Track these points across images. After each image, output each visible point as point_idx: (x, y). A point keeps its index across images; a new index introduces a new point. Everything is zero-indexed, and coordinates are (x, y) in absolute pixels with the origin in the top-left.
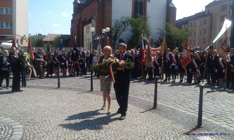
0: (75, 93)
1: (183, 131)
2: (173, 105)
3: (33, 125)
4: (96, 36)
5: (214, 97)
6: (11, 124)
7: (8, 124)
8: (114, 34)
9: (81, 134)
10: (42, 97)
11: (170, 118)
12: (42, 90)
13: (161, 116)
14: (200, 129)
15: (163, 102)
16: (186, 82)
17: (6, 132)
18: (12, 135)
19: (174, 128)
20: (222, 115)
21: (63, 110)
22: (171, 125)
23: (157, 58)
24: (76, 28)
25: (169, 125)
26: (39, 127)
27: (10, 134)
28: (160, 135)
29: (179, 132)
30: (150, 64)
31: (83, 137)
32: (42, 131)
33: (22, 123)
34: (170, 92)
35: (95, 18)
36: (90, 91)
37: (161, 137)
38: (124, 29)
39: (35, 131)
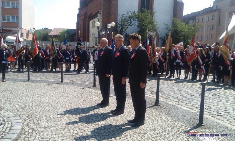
0: (78, 88)
1: (183, 129)
2: (176, 103)
3: (33, 120)
4: (101, 31)
5: (218, 94)
6: (11, 119)
7: (8, 119)
8: (120, 29)
9: (80, 130)
10: (44, 92)
11: (171, 115)
12: (44, 85)
13: (163, 113)
14: (201, 127)
15: (165, 99)
16: (191, 79)
17: (5, 126)
18: (10, 129)
19: (175, 126)
20: (225, 114)
21: (64, 105)
22: (172, 122)
23: (162, 54)
24: (82, 22)
25: (169, 123)
26: (38, 122)
27: (8, 128)
28: (159, 132)
29: (179, 130)
30: (154, 60)
31: (82, 133)
32: (41, 127)
33: (22, 117)
34: (173, 88)
35: (101, 12)
36: (93, 87)
37: (160, 134)
38: (130, 24)
39: (35, 125)
